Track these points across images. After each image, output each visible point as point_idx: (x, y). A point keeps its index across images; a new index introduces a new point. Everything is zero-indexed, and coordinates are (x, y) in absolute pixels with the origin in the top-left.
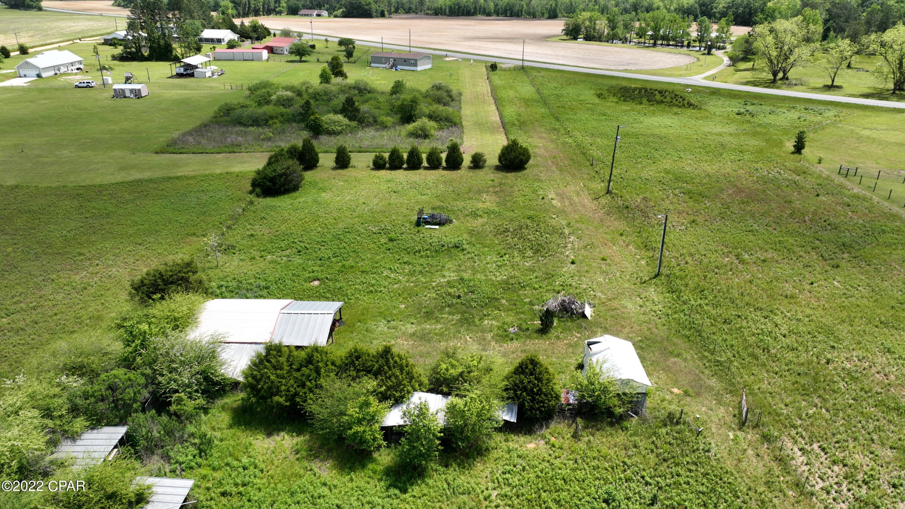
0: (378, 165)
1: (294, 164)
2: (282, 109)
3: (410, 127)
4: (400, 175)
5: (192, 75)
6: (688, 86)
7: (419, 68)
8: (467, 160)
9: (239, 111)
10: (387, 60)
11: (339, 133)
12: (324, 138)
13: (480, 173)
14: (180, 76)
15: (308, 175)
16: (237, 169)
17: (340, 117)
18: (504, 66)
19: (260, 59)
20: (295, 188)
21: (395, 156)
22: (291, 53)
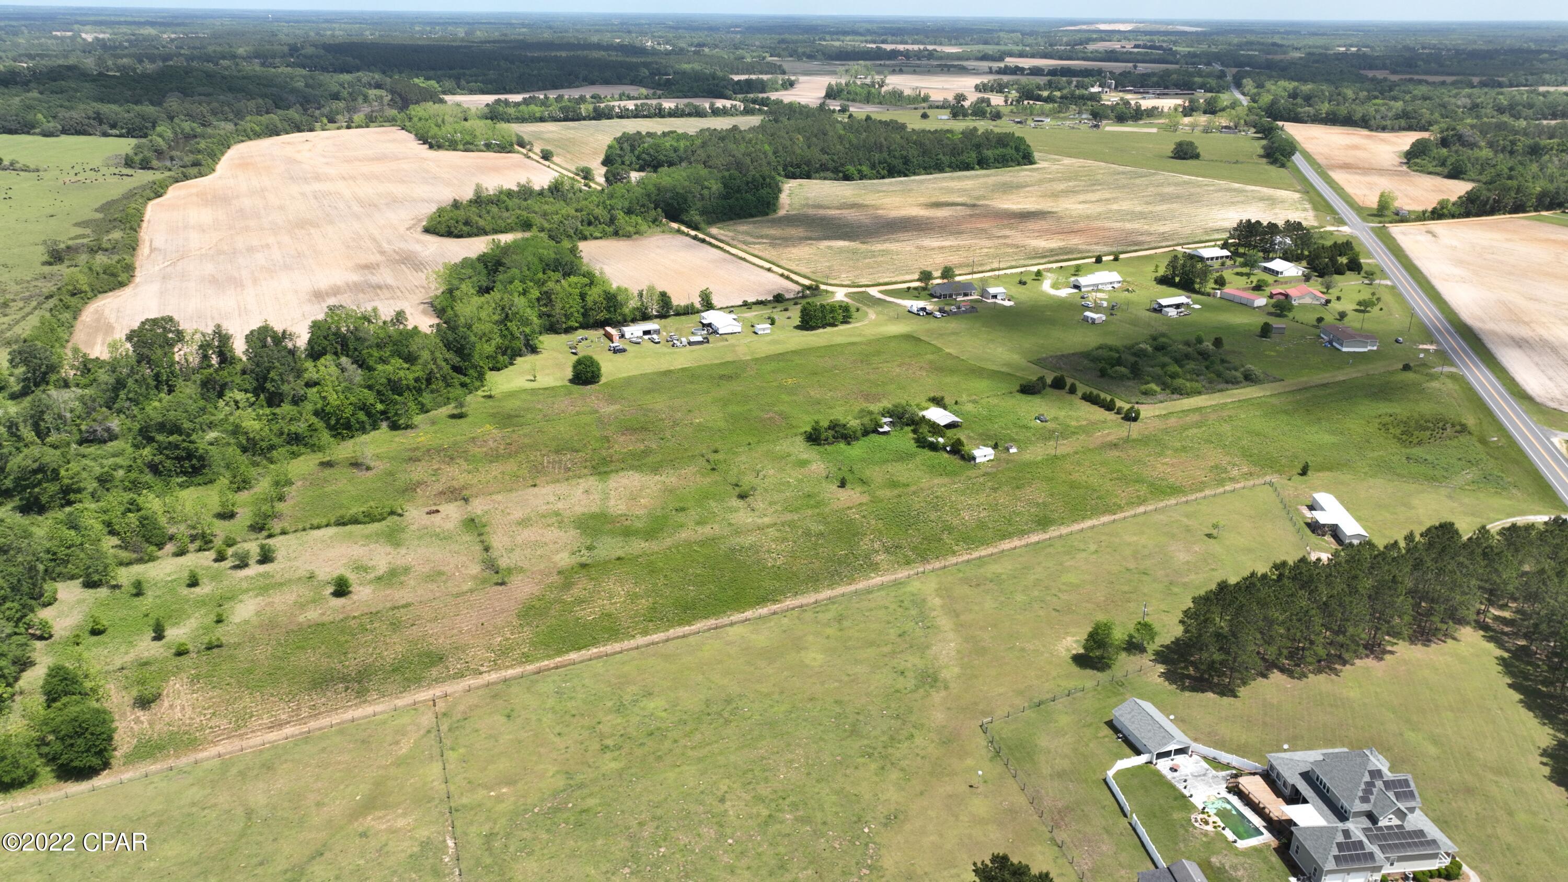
0: (1084, 397)
1: (1042, 384)
5: (1160, 311)
6: (1506, 436)
10: (1329, 334)
14: (1155, 310)
15: (1049, 391)
17: (1125, 370)
19: (1250, 305)
20: (1034, 394)
21: (1090, 395)
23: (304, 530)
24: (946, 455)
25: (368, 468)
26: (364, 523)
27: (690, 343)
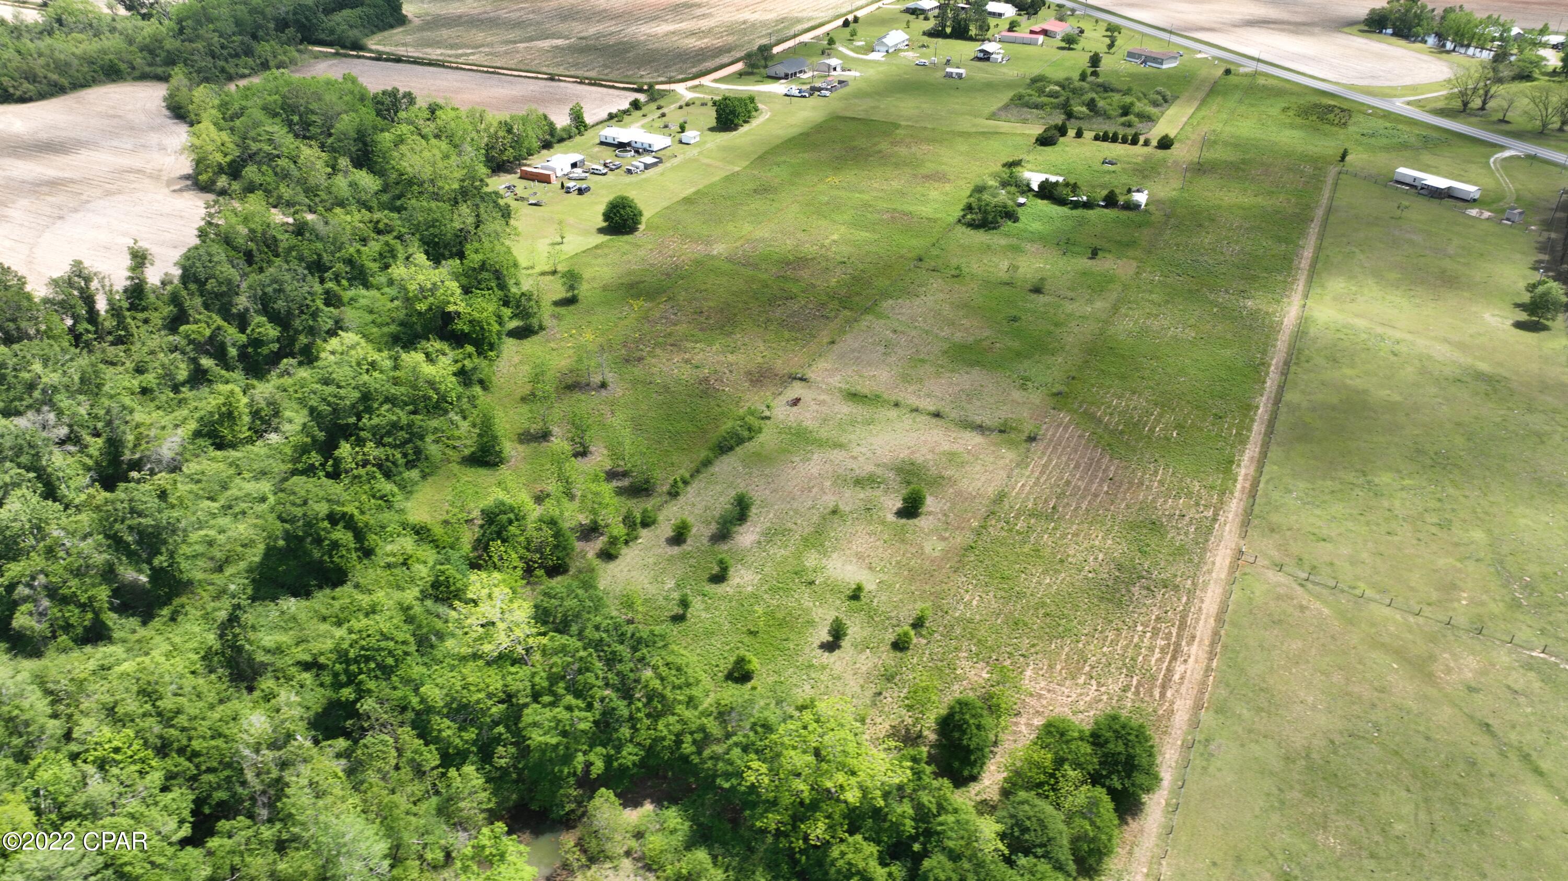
0: (1097, 138)
1: (1057, 133)
2: (1052, 100)
3: (1124, 119)
4: (1105, 144)
5: (988, 59)
6: (1373, 107)
7: (1164, 67)
8: (1141, 142)
9: (1027, 98)
10: (1140, 56)
11: (1080, 119)
12: (1073, 120)
13: (1145, 148)
14: (980, 59)
15: (1061, 139)
16: (1027, 132)
17: (1084, 109)
18: (1242, 70)
19: (1036, 44)
20: (1055, 144)
21: (1106, 134)
22: (1063, 40)
23: (698, 471)
24: (1106, 211)
25: (603, 385)
26: (750, 439)
27: (647, 167)
